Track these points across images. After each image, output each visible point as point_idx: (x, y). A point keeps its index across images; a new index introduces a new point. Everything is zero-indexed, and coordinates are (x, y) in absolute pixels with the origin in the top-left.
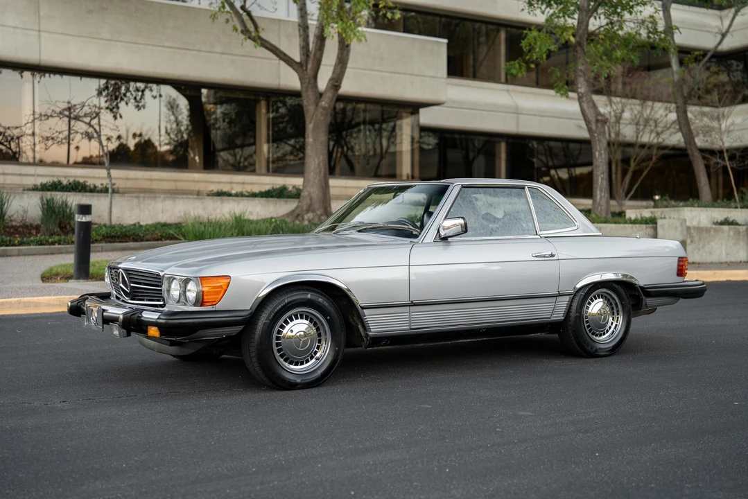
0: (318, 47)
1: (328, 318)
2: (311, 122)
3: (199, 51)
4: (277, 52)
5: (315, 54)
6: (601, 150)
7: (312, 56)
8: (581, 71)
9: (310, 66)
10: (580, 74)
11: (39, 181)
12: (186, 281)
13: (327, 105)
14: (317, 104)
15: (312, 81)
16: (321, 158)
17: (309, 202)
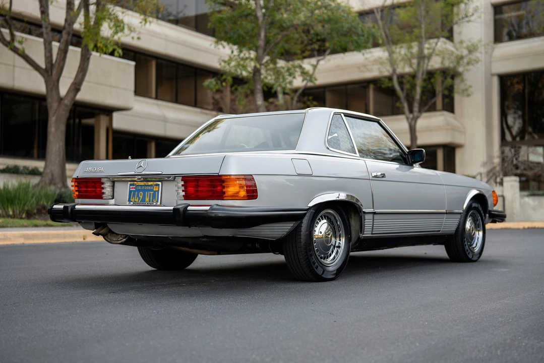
0: (60, 58)
2: (53, 116)
4: (28, 59)
5: (59, 64)
9: (54, 72)
14: (60, 104)
15: (56, 84)
16: (60, 144)
17: (50, 177)
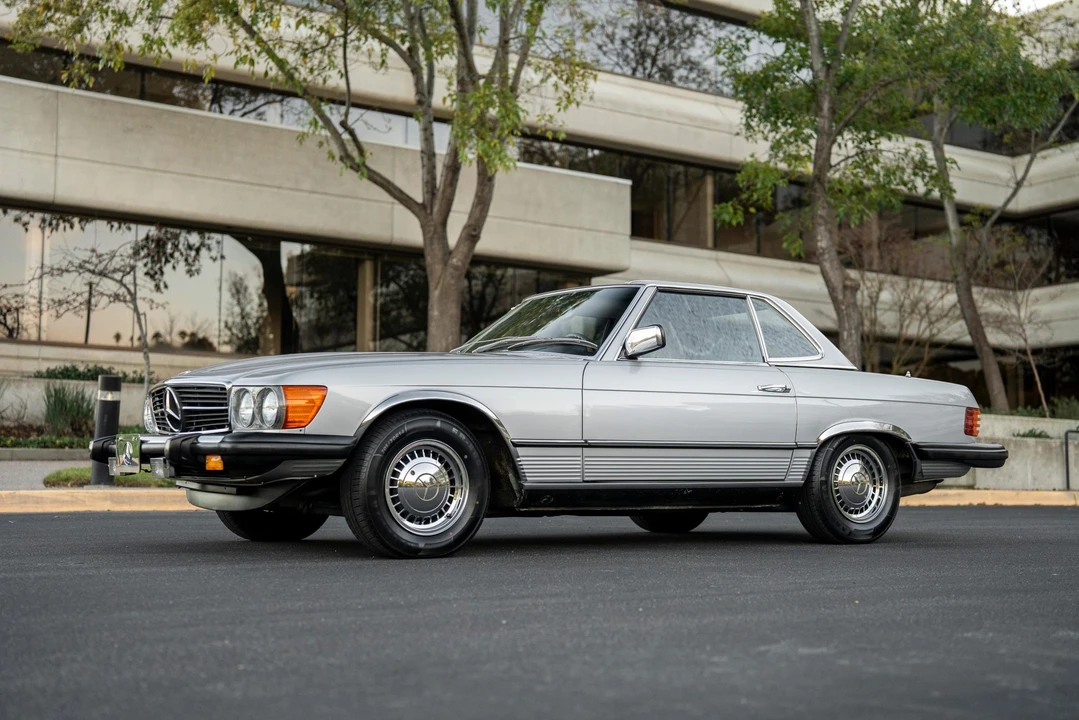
0: (448, 182)
1: (466, 457)
2: (436, 288)
3: (279, 188)
4: (391, 188)
5: (444, 191)
6: (850, 329)
7: (439, 194)
8: (821, 217)
9: (436, 208)
10: (820, 221)
11: (44, 367)
12: (264, 392)
13: (460, 263)
14: (445, 263)
15: (439, 229)
16: (450, 338)
